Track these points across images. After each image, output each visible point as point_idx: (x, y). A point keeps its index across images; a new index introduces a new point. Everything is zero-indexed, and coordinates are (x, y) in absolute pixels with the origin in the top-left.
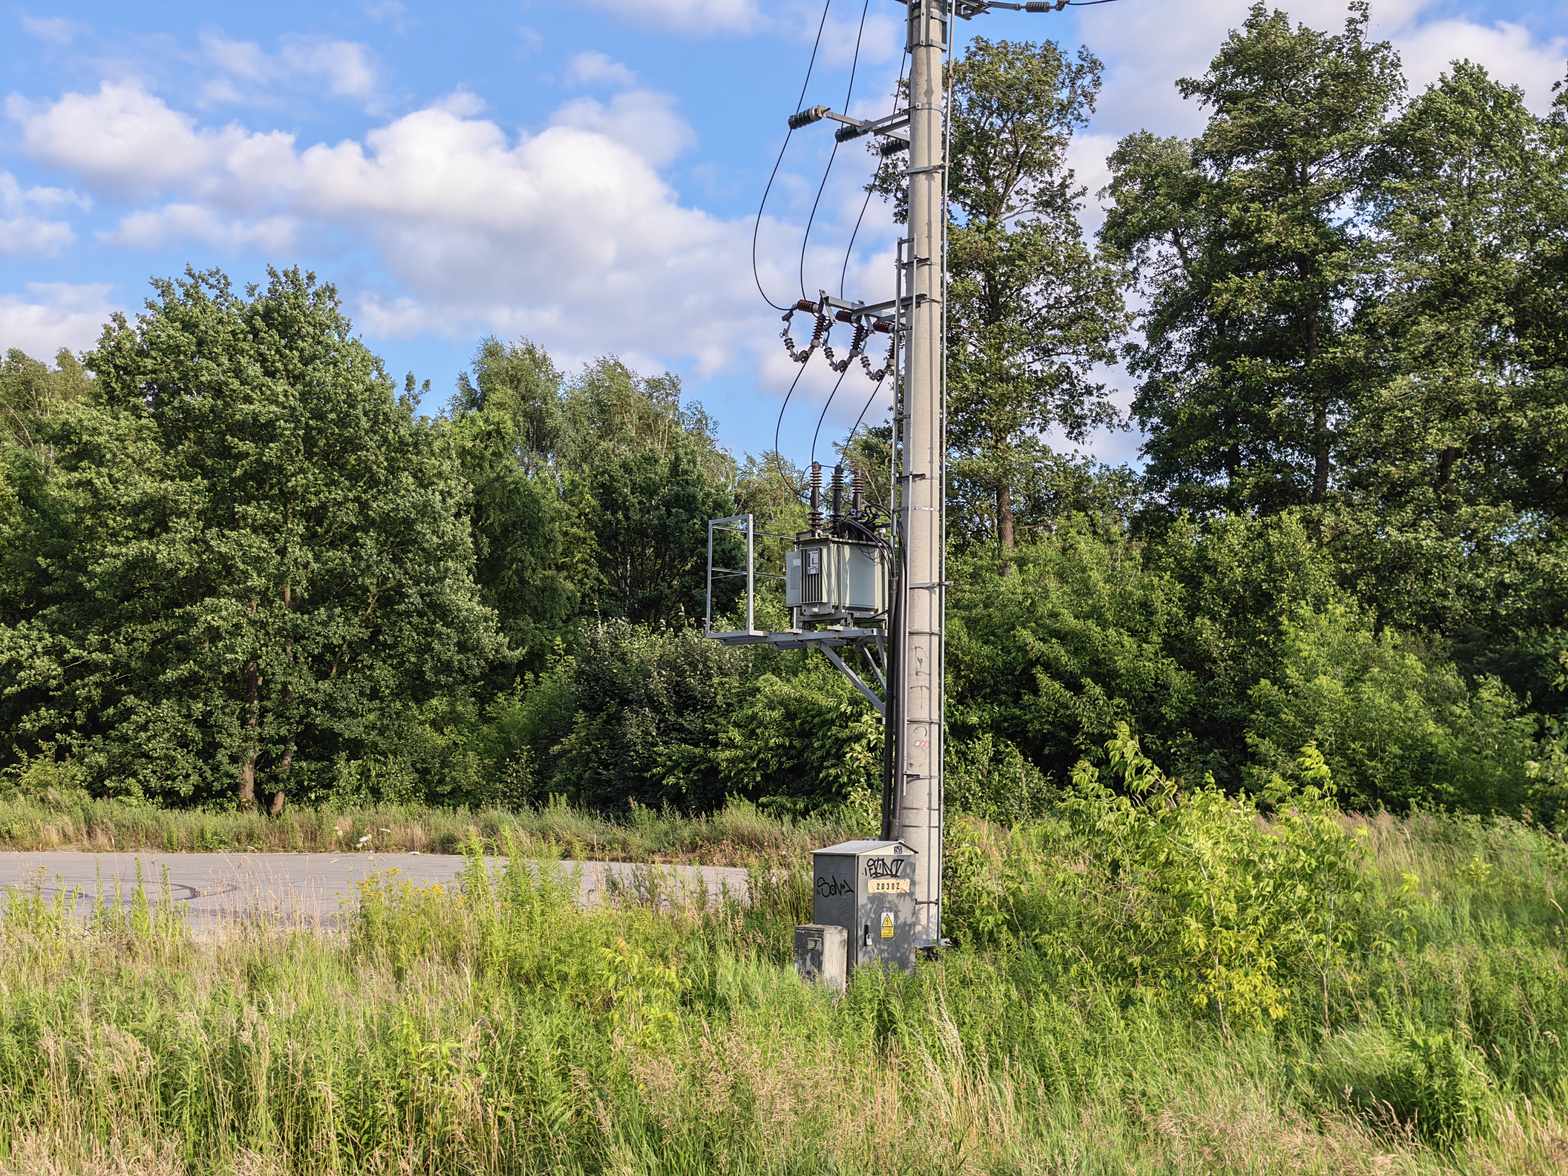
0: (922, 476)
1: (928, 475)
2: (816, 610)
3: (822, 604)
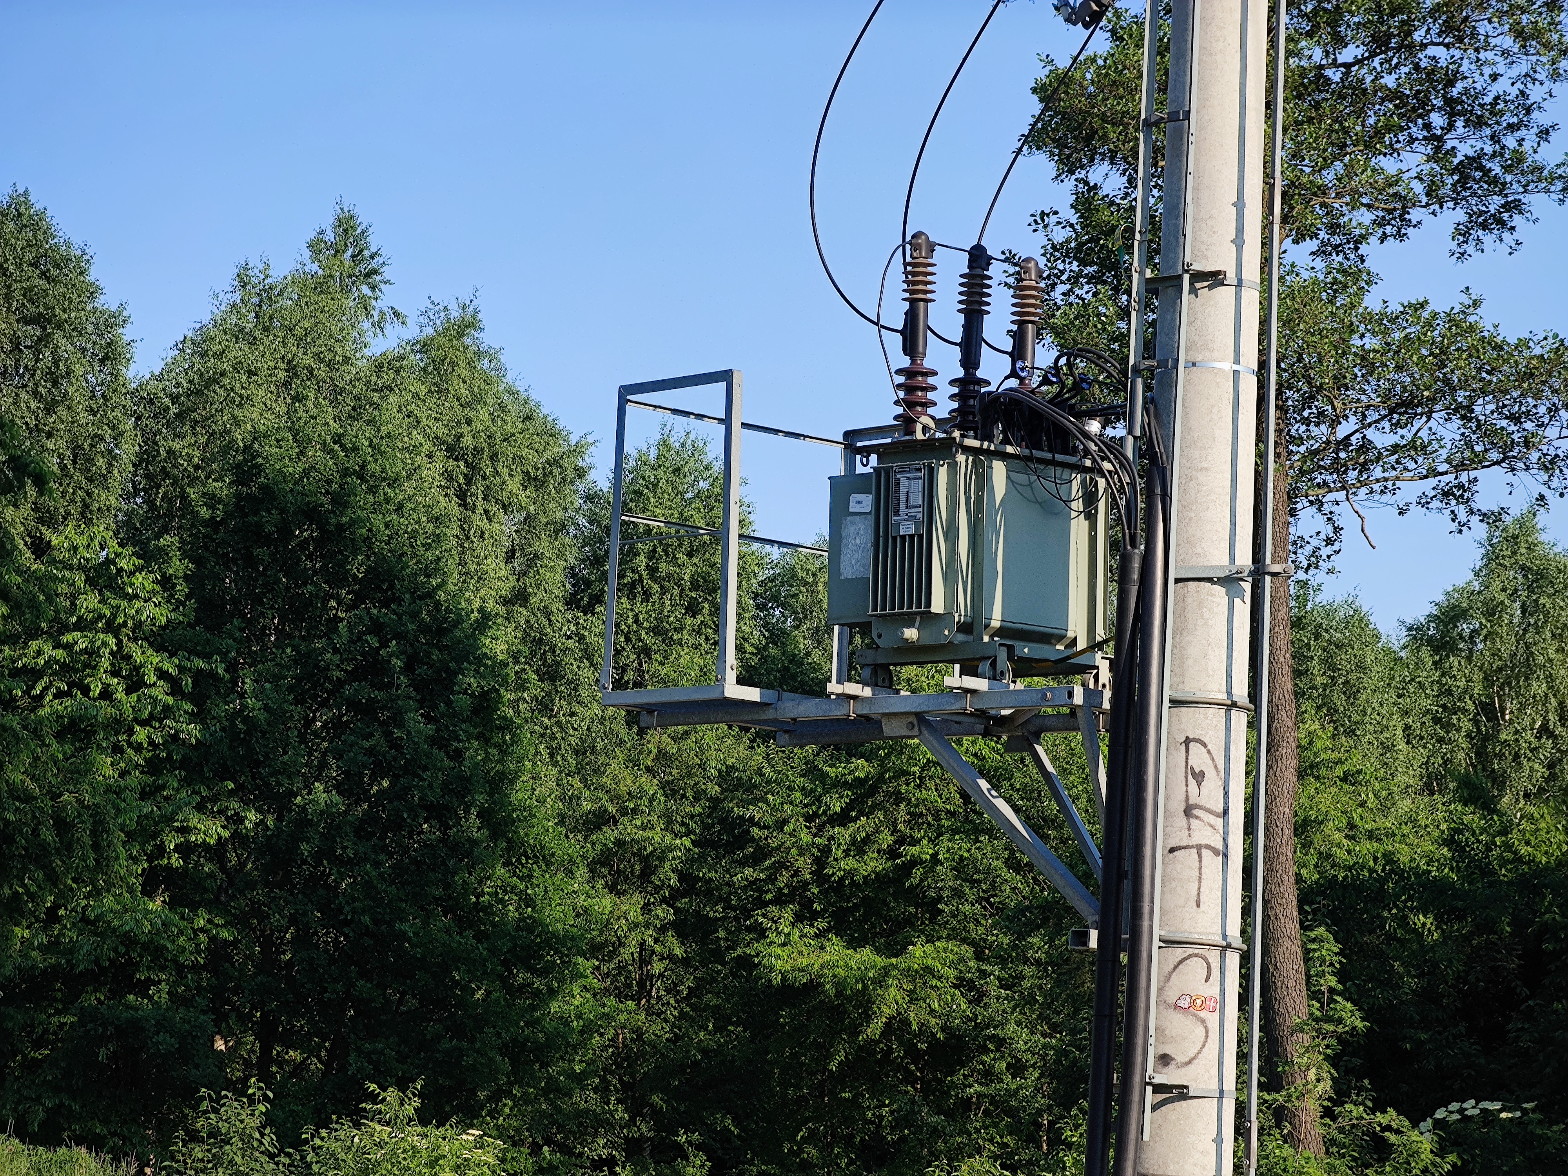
0: (1215, 278)
1: (1231, 277)
2: (911, 634)
3: (929, 618)
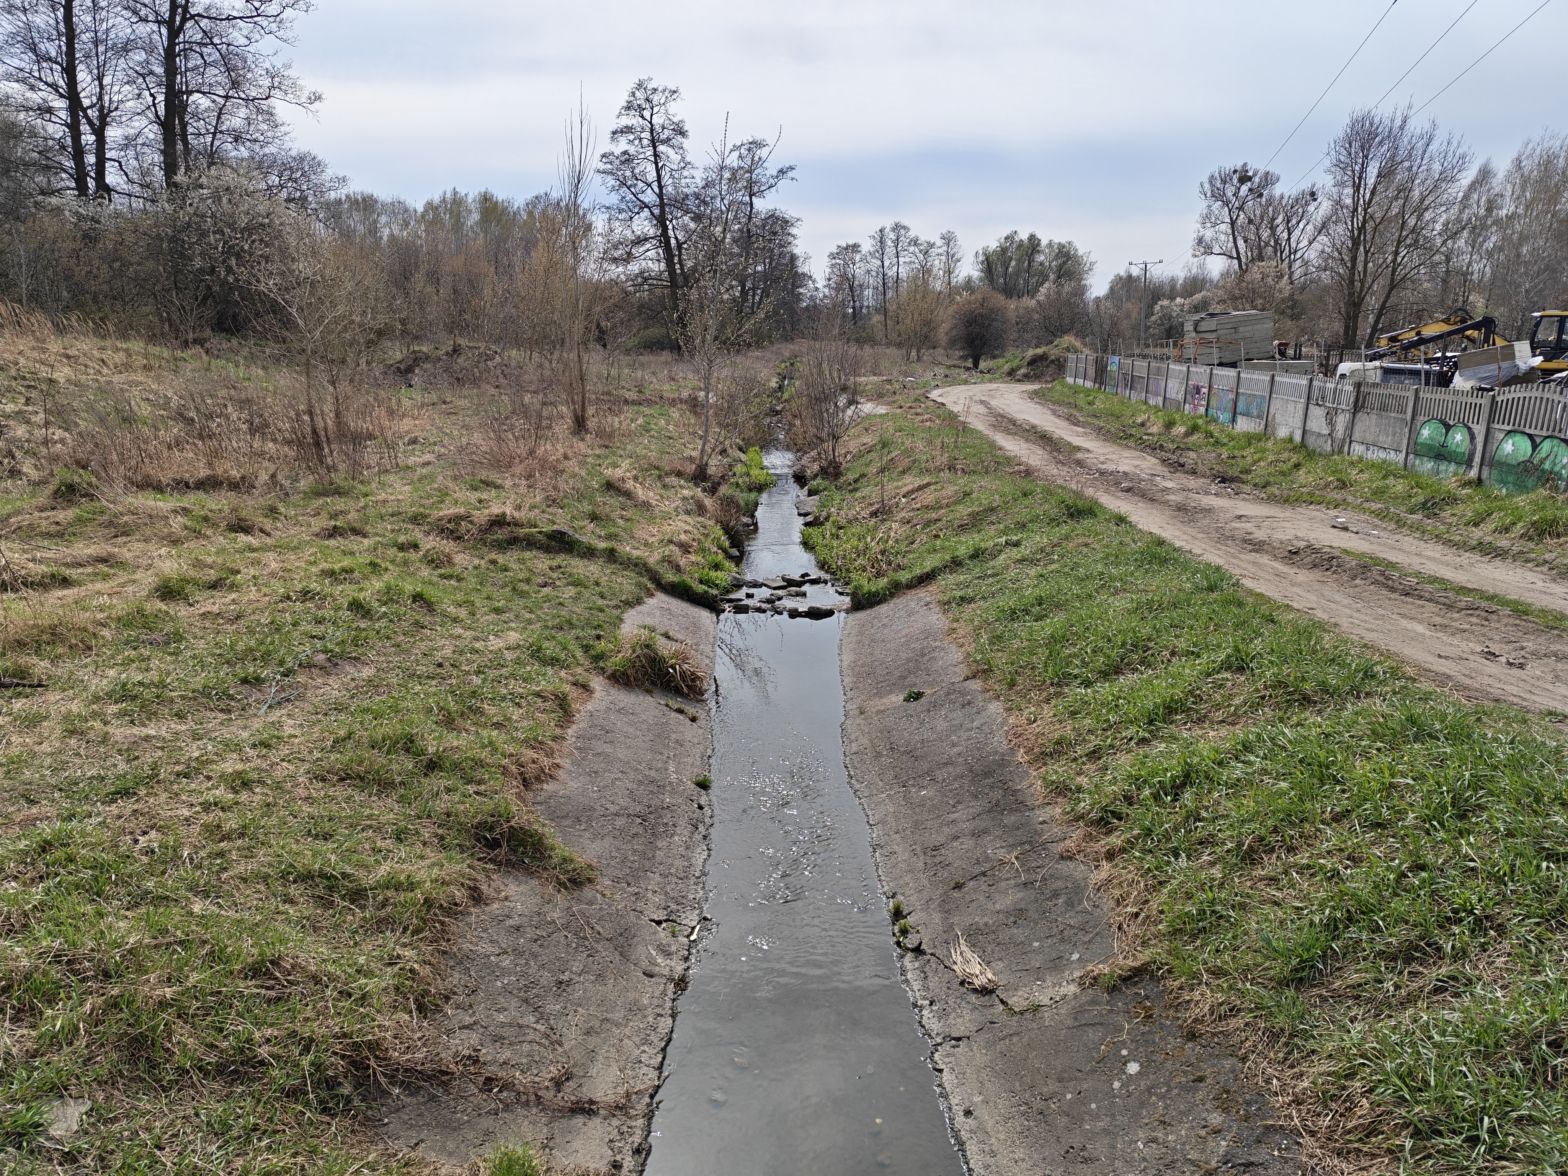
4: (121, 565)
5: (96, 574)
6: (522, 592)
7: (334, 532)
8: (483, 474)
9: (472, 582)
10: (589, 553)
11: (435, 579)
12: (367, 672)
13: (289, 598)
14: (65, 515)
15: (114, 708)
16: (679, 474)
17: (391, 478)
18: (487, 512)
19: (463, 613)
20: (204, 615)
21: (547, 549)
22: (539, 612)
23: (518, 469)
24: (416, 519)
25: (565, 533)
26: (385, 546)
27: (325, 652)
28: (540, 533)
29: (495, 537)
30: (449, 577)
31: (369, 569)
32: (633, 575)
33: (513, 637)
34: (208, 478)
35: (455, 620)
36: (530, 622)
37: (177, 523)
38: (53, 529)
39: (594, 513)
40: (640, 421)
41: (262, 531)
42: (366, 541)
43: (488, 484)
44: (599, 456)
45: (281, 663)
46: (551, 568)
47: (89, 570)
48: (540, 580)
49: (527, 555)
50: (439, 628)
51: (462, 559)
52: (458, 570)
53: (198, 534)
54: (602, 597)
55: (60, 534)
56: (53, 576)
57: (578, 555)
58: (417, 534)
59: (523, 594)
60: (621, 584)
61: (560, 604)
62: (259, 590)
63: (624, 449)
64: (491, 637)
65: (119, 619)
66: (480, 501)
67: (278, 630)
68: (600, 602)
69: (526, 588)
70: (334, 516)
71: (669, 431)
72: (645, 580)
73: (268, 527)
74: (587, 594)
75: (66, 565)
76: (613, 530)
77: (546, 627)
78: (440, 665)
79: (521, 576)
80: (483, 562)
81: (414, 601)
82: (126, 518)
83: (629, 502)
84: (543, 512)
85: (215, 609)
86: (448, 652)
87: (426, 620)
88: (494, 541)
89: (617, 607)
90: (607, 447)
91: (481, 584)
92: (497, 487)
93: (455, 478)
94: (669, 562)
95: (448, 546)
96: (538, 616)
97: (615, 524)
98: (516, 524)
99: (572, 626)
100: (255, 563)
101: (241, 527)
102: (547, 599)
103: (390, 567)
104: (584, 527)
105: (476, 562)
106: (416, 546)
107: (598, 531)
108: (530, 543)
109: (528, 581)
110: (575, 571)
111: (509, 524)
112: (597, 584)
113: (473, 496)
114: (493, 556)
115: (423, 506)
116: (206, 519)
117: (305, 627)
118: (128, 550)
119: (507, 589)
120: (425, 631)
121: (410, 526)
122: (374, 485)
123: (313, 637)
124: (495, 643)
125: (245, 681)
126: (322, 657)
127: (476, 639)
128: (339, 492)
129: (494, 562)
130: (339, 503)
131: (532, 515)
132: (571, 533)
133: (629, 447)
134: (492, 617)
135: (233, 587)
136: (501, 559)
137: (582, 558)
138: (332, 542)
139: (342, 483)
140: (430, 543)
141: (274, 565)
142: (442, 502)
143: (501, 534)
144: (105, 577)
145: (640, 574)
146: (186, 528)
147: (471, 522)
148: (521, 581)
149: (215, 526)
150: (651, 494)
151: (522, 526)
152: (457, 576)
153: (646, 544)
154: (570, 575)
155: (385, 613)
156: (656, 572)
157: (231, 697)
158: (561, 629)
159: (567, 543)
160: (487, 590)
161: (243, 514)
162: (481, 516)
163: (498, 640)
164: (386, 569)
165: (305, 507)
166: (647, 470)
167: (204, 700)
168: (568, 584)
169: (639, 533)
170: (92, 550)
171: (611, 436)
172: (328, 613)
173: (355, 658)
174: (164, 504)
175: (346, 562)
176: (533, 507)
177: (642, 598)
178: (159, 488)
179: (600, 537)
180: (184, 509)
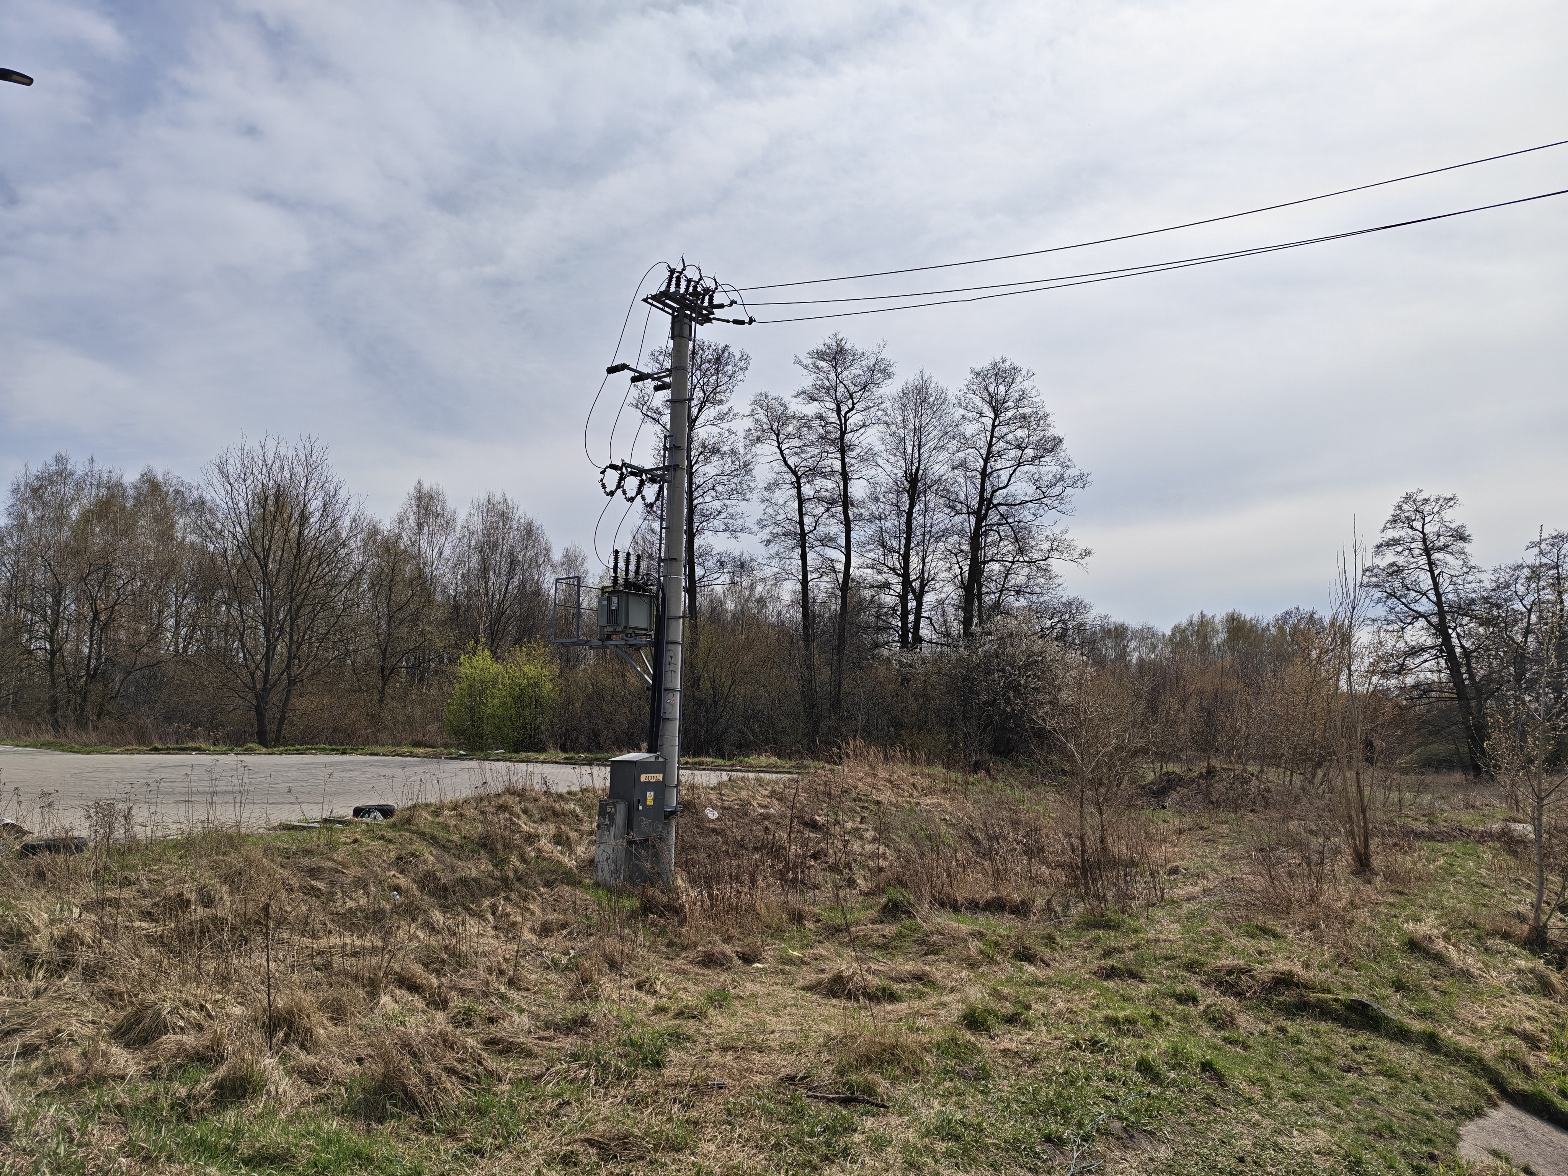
0: (675, 559)
1: (678, 559)
2: (614, 629)
3: (618, 625)
4: (932, 984)
5: (913, 991)
6: (1322, 1074)
7: (1111, 973)
8: (1260, 919)
9: (1260, 1052)
10: (1402, 1035)
11: (1219, 1042)
12: (1164, 1153)
13: (1078, 1045)
14: (890, 929)
15: (941, 1146)
16: (1506, 936)
17: (1159, 913)
18: (1270, 967)
19: (1257, 1094)
20: (1005, 1052)
21: (1346, 1023)
22: (1348, 1108)
23: (1300, 916)
24: (1191, 967)
25: (1368, 1006)
26: (1163, 995)
27: (1121, 1118)
28: (1336, 1000)
29: (1281, 999)
30: (1234, 1042)
31: (1150, 1022)
32: (1464, 1072)
33: (1322, 1137)
34: (994, 900)
35: (1249, 1101)
36: (1338, 1119)
37: (974, 946)
38: (881, 940)
39: (1399, 980)
40: (1441, 861)
41: (1043, 961)
42: (1143, 986)
43: (1266, 932)
44: (1392, 905)
45: (1080, 1125)
46: (1353, 1048)
47: (908, 986)
48: (1341, 1061)
49: (1322, 1026)
50: (1233, 1109)
51: (1244, 1020)
52: (1242, 1034)
53: (991, 961)
54: (1427, 1098)
55: (885, 947)
56: (884, 990)
57: (1387, 1036)
58: (1194, 985)
59: (1324, 1079)
60: (1450, 1083)
61: (1372, 1099)
62: (1049, 1031)
63: (1425, 898)
64: (1295, 1133)
65: (938, 1046)
66: (1260, 953)
67: (1072, 1083)
68: (1424, 1105)
69: (1326, 1070)
70: (1108, 953)
71: (1481, 876)
72: (1483, 1083)
73: (1046, 958)
74: (1405, 1090)
75: (891, 978)
76: (1430, 1006)
77: (1359, 1131)
78: (1241, 1160)
79: (1317, 1052)
80: (1270, 1028)
81: (1203, 1070)
82: (935, 938)
83: (1442, 970)
84: (1336, 973)
85: (1013, 1046)
86: (1247, 1142)
87: (1218, 1095)
88: (1281, 1003)
89: (1451, 1116)
90: (1401, 893)
91: (1272, 1057)
92: (1275, 936)
93: (1228, 921)
94: (1514, 1060)
95: (1229, 1003)
96: (1347, 1112)
97: (1428, 998)
98: (1305, 986)
99: (1394, 1135)
100: (1044, 998)
101: (1025, 956)
102: (1354, 1090)
103: (1172, 1022)
104: (1388, 997)
105: (1262, 1026)
106: (1195, 1000)
107: (1406, 1004)
108: (1323, 1012)
109: (1327, 1061)
110: (1385, 1056)
111: (1297, 985)
112: (1418, 1079)
113: (1250, 945)
114: (1281, 1022)
115: (1197, 951)
116: (996, 944)
117: (1096, 1082)
118: (938, 970)
119: (1304, 1069)
120: (1218, 1110)
121: (1185, 973)
122: (1143, 920)
123: (1107, 1098)
124: (1300, 1142)
125: (1048, 1139)
126: (1116, 1125)
127: (1278, 1132)
128: (1108, 925)
129: (1282, 1030)
130: (1112, 939)
131: (1323, 975)
132: (1375, 1005)
133: (1431, 895)
134: (1291, 1104)
135: (1027, 1025)
136: (1291, 1027)
137: (1392, 1040)
138: (1111, 984)
139: (1114, 917)
140: (1210, 997)
141: (1060, 1005)
142: (1217, 948)
143: (1288, 996)
144: (921, 996)
145: (1475, 1073)
146: (981, 952)
147: (1253, 977)
148: (1318, 1059)
149: (1004, 952)
150: (1470, 960)
151: (1313, 989)
152: (1244, 1042)
153: (1474, 1030)
154: (1379, 1061)
155: (1174, 1080)
156: (1498, 1074)
157: (1037, 1155)
158: (1381, 1136)
159: (1372, 1018)
160: (1282, 1066)
161: (1027, 942)
162: (1264, 971)
163: (1303, 1138)
164: (1168, 1024)
165: (1079, 937)
166: (1461, 928)
167: (1014, 1154)
168: (1379, 1073)
169: (1462, 1013)
170: (910, 967)
171: (1405, 882)
172: (1118, 1071)
173: (1151, 1133)
174: (962, 925)
175: (1128, 1011)
176: (1323, 966)
177: (1482, 1108)
178: (955, 908)
179: (1410, 1012)
180: (980, 933)
